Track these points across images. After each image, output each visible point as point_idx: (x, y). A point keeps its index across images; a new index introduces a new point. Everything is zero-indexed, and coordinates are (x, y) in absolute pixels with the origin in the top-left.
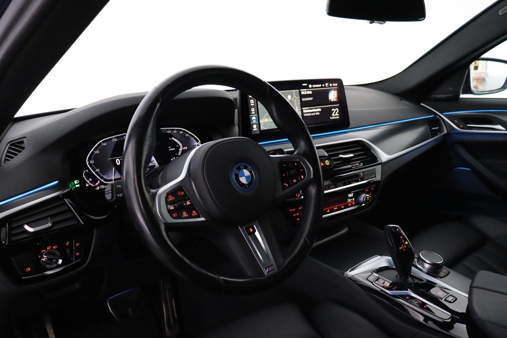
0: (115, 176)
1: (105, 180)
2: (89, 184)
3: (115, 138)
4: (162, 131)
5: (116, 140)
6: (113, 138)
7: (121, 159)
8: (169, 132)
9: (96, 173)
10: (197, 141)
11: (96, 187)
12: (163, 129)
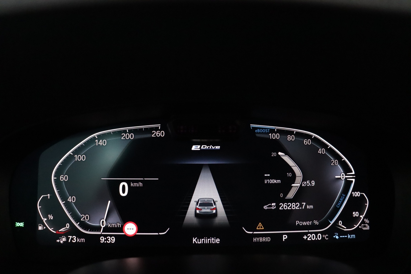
0: (110, 221)
1: (84, 225)
2: (44, 225)
3: (130, 131)
4: (256, 131)
5: (131, 137)
6: (125, 132)
7: (132, 185)
8: (276, 136)
9: (68, 205)
10: (347, 170)
11: (59, 236)
12: (260, 128)
